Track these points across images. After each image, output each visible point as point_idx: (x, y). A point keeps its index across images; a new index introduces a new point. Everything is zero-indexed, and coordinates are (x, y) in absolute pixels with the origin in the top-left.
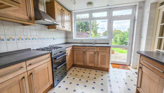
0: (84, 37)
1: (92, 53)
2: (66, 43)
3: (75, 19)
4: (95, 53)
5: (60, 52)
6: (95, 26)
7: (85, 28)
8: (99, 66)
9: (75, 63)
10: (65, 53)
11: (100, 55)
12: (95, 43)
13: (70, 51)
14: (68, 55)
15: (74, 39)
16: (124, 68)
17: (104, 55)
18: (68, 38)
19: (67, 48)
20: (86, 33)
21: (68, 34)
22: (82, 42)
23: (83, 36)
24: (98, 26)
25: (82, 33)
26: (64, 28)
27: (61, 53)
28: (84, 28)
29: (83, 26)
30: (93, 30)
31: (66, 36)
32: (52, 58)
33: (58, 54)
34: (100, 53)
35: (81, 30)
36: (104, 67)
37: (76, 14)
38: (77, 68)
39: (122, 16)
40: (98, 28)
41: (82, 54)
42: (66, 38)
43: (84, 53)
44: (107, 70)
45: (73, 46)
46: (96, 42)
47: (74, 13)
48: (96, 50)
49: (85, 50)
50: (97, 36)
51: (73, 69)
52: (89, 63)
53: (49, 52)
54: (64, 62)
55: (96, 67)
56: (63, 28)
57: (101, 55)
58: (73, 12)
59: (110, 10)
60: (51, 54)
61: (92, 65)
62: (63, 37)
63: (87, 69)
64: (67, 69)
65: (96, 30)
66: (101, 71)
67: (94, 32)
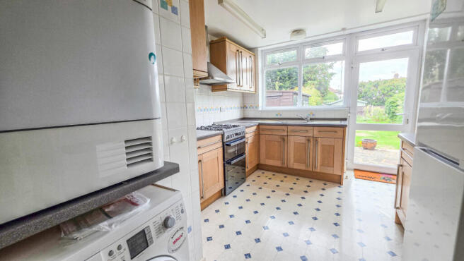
0: (283, 105)
1: (303, 140)
2: (244, 119)
3: (264, 65)
4: (309, 140)
5: (237, 134)
6: (322, 70)
7: (290, 78)
8: (318, 170)
9: (262, 162)
10: (244, 137)
11: (319, 144)
12: (311, 119)
13: (252, 134)
14: (249, 142)
15: (260, 109)
16: (388, 181)
17: (330, 146)
18: (247, 108)
19: (246, 127)
20: (291, 94)
21: (246, 99)
22: (279, 117)
23: (282, 100)
24: (330, 71)
25: (281, 94)
26: (242, 88)
27: (237, 137)
28: (287, 78)
29: (283, 72)
30: (316, 82)
31: (243, 104)
32: (223, 143)
33: (233, 138)
34: (319, 140)
35: (277, 84)
36: (331, 172)
37: (265, 53)
38: (266, 172)
39: (383, 50)
40: (332, 74)
41: (278, 142)
42: (244, 107)
43: (284, 140)
44: (338, 181)
45: (260, 124)
46: (313, 115)
47: (262, 51)
48: (311, 134)
49: (285, 134)
50: (328, 101)
51: (259, 173)
52: (294, 162)
53: (218, 132)
54: (241, 155)
55: (310, 171)
56: (239, 88)
57: (323, 146)
58: (260, 49)
59: (350, 37)
60: (223, 135)
61: (302, 167)
62: (236, 106)
63: (288, 176)
64: (247, 170)
65: (327, 82)
66: (324, 182)
67: (319, 89)
